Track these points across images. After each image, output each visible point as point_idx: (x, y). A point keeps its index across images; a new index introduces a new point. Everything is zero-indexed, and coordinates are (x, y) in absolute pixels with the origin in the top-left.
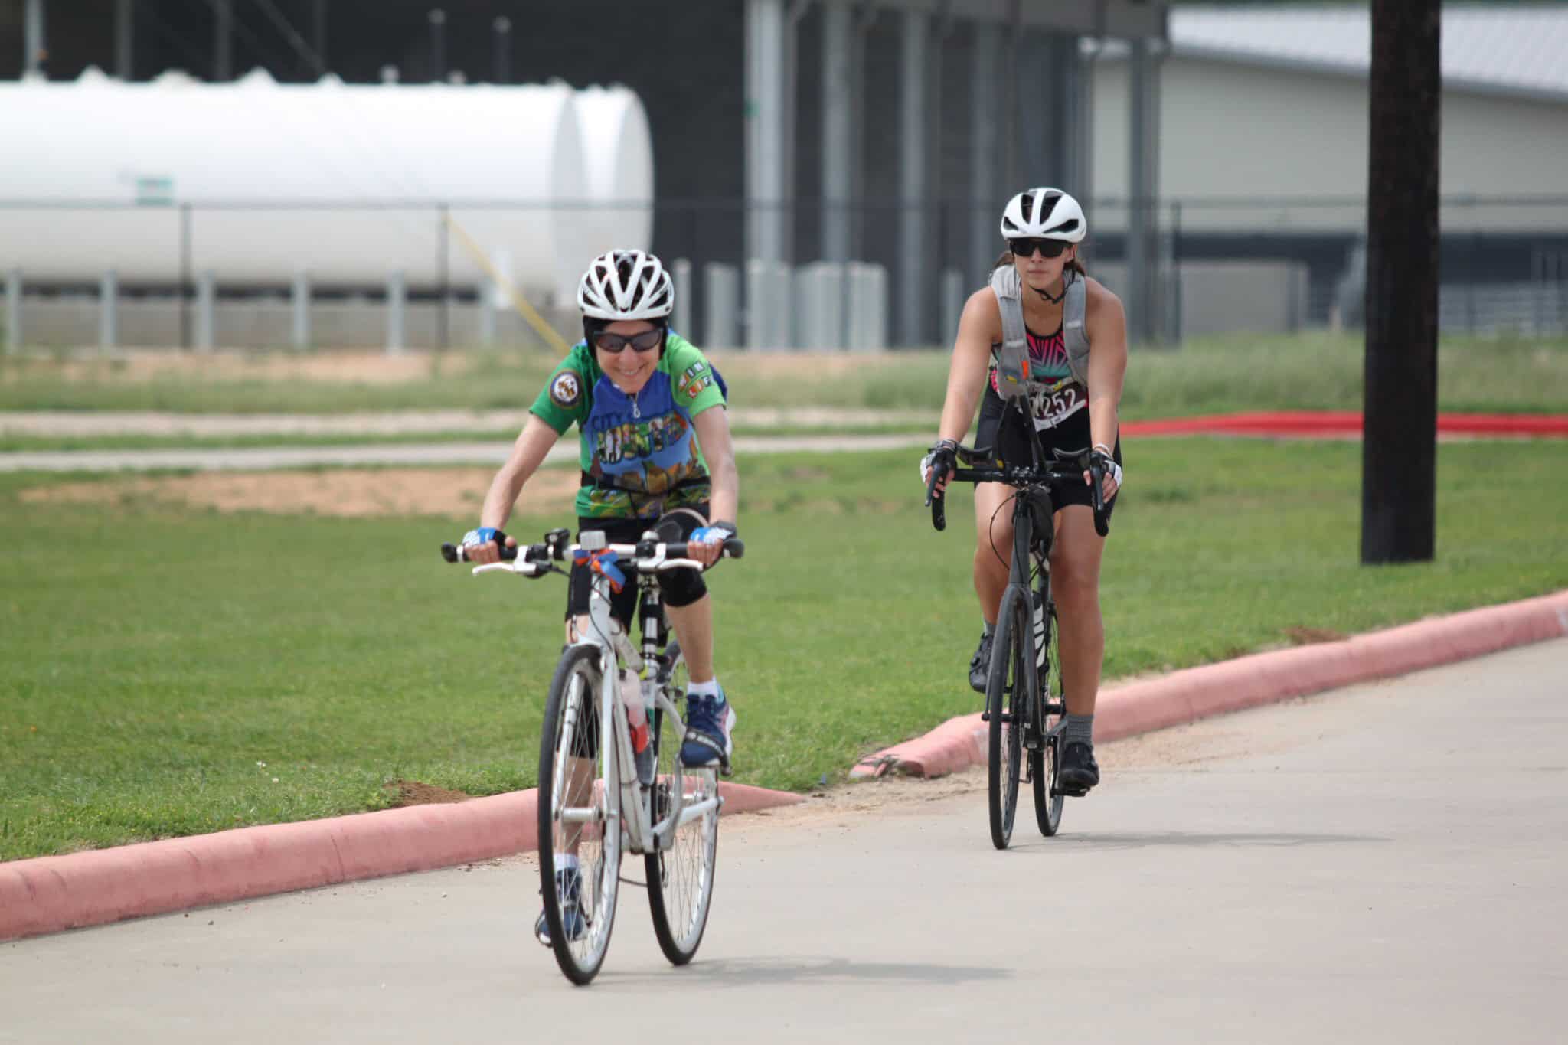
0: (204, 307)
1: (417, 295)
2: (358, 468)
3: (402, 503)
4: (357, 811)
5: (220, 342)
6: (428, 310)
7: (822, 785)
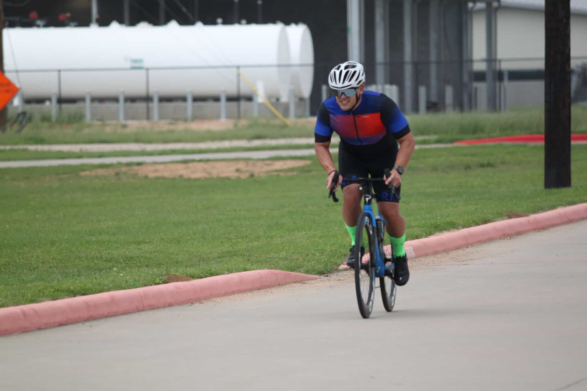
0: (155, 105)
1: (230, 99)
2: (200, 161)
3: (215, 173)
4: (151, 285)
5: (161, 117)
6: (234, 104)
7: (328, 272)
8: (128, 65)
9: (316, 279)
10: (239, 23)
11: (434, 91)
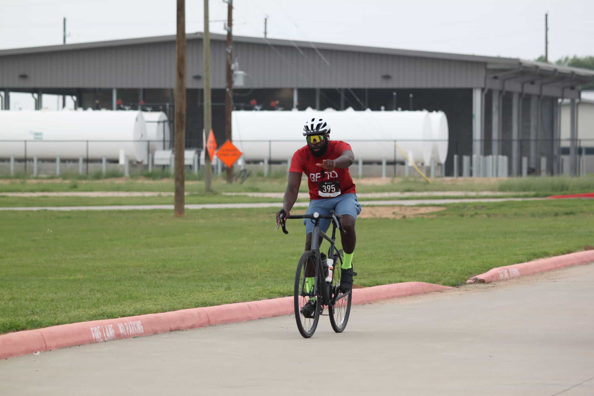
1: (389, 163)
2: (368, 206)
3: (378, 215)
6: (392, 167)
7: (459, 285)
9: (450, 289)
10: (397, 110)
11: (533, 160)
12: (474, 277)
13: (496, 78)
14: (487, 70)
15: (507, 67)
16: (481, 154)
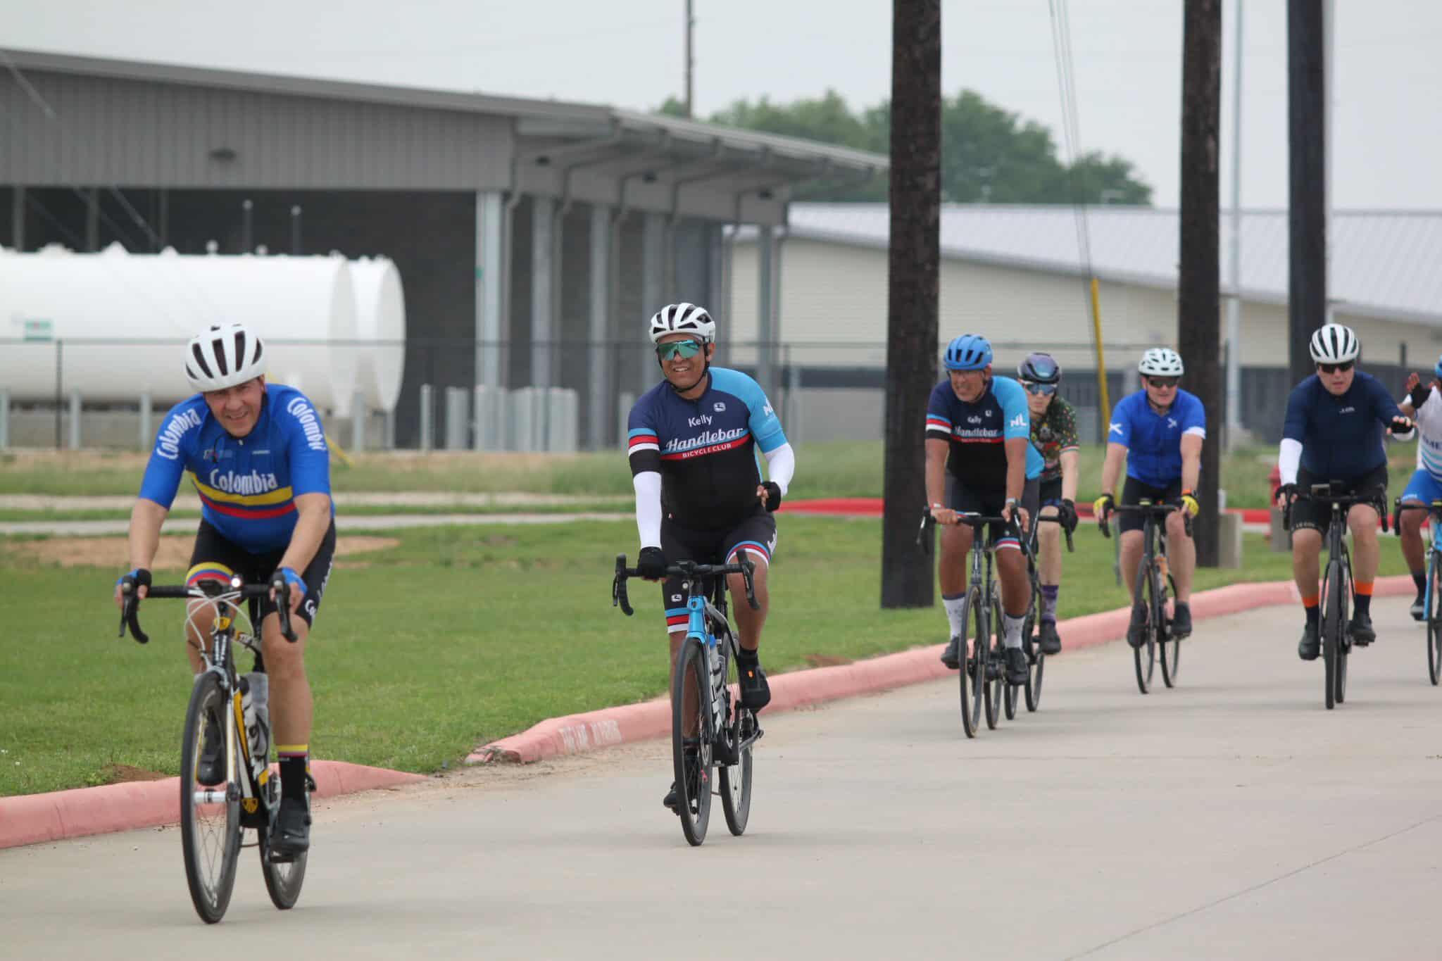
0: (74, 416)
4: (79, 787)
5: (85, 443)
7: (443, 768)
8: (20, 332)
9: (418, 782)
10: (253, 251)
12: (488, 747)
13: (543, 161)
14: (519, 139)
15: (578, 130)
16: (500, 383)
